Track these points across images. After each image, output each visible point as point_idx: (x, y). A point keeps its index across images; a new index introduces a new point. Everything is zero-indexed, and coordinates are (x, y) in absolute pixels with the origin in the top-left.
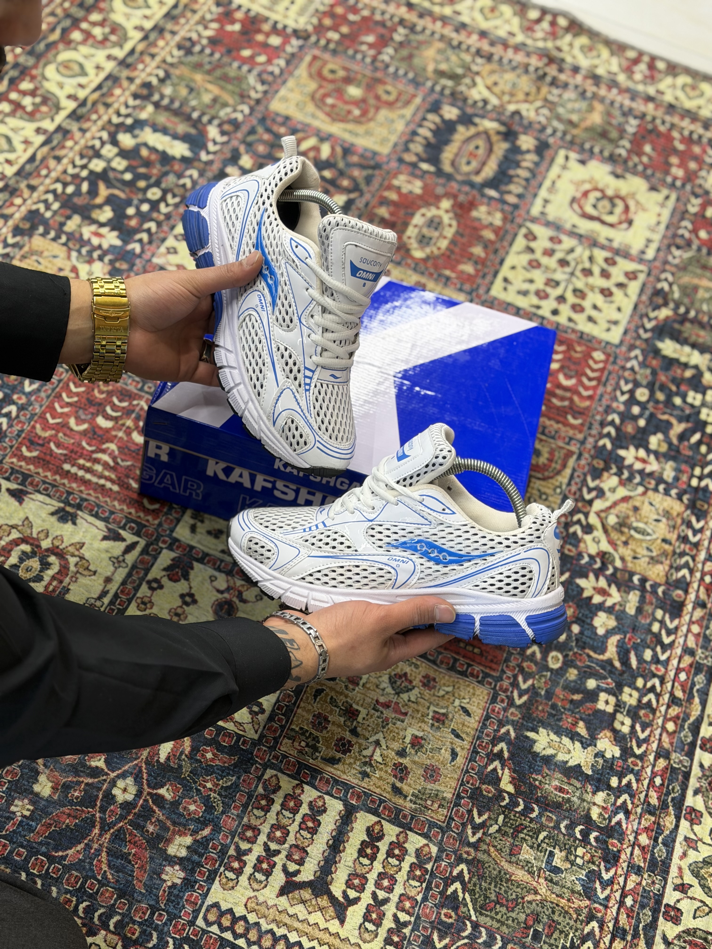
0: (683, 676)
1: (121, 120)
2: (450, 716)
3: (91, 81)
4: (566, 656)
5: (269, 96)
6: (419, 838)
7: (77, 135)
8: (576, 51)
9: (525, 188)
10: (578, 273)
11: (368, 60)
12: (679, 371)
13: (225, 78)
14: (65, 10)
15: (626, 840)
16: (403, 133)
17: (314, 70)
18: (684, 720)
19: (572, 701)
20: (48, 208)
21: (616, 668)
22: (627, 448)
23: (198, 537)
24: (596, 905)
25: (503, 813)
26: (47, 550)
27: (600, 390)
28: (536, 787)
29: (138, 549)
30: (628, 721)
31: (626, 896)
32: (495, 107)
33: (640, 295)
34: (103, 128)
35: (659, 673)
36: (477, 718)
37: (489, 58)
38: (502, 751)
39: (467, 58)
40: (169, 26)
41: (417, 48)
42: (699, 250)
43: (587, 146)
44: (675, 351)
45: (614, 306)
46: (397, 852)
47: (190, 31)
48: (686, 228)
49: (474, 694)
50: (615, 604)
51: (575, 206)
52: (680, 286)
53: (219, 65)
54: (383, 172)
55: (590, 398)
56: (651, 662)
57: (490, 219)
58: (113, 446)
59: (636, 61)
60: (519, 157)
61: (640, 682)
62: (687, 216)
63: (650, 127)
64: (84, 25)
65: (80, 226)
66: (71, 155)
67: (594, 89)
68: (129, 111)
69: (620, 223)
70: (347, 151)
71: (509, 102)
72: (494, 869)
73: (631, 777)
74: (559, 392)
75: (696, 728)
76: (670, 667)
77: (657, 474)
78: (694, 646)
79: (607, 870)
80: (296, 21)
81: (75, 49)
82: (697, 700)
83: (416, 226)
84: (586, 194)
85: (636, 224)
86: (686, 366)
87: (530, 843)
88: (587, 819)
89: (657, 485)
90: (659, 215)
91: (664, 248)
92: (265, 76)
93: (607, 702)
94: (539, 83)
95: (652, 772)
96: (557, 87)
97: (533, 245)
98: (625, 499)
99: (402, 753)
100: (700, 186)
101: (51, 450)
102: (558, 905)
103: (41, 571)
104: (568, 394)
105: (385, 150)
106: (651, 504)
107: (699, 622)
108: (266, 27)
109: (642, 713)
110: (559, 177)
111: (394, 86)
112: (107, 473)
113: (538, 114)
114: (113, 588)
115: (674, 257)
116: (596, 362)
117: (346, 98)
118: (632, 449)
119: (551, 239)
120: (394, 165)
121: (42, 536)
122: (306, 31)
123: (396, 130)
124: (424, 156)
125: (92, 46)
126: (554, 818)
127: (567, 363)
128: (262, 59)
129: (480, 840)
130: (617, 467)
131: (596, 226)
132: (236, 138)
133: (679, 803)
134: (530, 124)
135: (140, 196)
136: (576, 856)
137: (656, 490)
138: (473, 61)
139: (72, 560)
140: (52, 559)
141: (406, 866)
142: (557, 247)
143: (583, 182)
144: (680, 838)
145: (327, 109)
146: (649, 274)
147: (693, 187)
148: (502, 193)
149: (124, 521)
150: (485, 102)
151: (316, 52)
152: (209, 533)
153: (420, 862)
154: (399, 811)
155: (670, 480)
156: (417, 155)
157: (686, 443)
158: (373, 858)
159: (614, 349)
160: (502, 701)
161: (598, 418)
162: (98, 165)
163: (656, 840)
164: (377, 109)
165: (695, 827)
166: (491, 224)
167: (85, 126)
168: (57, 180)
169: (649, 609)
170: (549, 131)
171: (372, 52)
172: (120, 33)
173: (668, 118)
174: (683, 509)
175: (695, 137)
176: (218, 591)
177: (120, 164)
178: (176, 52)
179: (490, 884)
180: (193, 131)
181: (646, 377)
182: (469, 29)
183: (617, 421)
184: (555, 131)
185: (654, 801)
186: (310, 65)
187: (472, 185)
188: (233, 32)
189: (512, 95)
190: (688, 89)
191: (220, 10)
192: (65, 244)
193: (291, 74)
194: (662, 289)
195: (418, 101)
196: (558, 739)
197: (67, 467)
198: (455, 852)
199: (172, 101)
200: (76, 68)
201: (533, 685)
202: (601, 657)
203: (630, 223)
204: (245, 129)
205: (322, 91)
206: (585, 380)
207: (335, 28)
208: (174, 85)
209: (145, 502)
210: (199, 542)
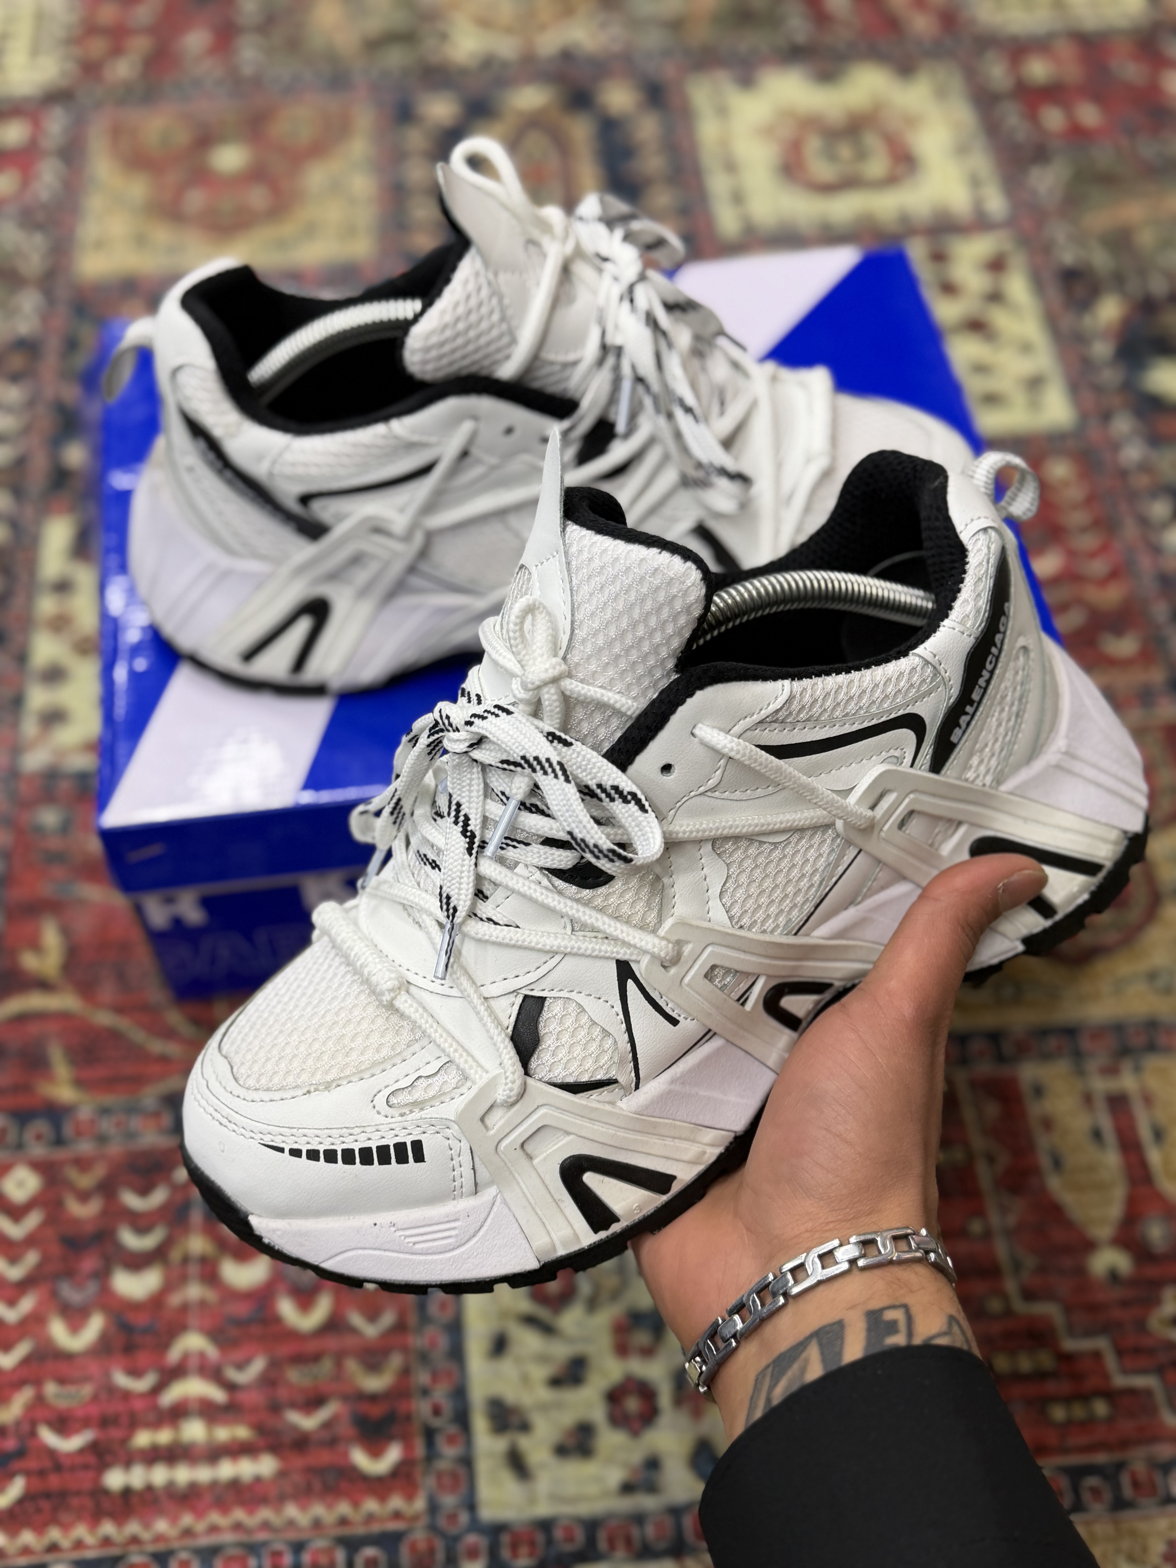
33: (1041, 297)
58: (194, 1342)
85: (922, 156)
112: (223, 1434)
117: (222, 179)
123: (358, 197)
132: (47, 377)
152: (561, 1450)
159: (1079, 440)
197: (114, 1480)
203: (911, 159)
204: (52, 348)
205: (167, 188)
207: (118, 52)
209: (360, 1458)
210: (555, 1498)
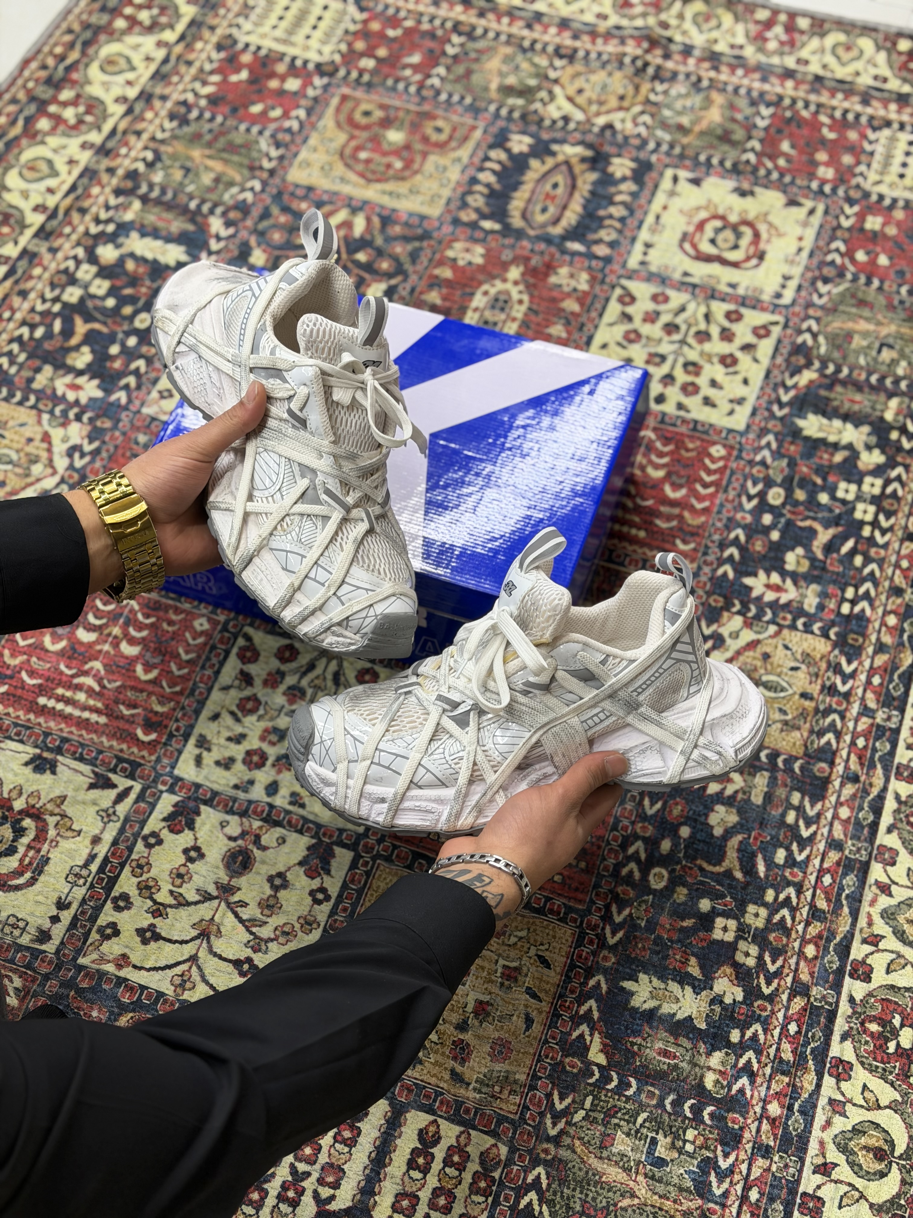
0: (827, 880)
1: (101, 228)
2: (525, 969)
3: (63, 182)
4: (672, 872)
5: (286, 163)
6: (486, 1137)
7: (47, 257)
8: (688, 25)
9: (620, 232)
10: (691, 340)
11: (413, 89)
12: (826, 456)
13: (232, 148)
14: (29, 92)
15: (751, 1113)
16: (458, 183)
17: (342, 117)
18: (829, 940)
19: (682, 929)
20: (12, 363)
21: (737, 880)
22: (755, 575)
23: (205, 771)
24: (711, 1205)
25: (591, 1093)
26: (21, 812)
27: (721, 497)
28: (634, 1054)
29: (133, 796)
30: (754, 950)
31: (750, 1188)
32: (578, 123)
33: (774, 357)
34: (78, 244)
35: (795, 880)
36: (558, 969)
37: (571, 57)
38: (590, 1010)
39: (543, 62)
40: (159, 90)
41: (477, 60)
42: (855, 279)
43: (702, 158)
44: (820, 429)
45: (739, 378)
46: (456, 1159)
47: (185, 91)
48: (837, 250)
49: (554, 937)
50: (736, 792)
51: (687, 246)
52: (826, 338)
53: (222, 132)
54: (432, 242)
55: (706, 511)
56: (785, 866)
57: (573, 283)
58: (97, 665)
59: (769, 24)
60: (613, 190)
61: (770, 895)
62: (839, 233)
63: (788, 114)
64: (53, 109)
65: (52, 380)
66: (40, 286)
67: (712, 74)
68: (111, 213)
69: (748, 259)
70: (387, 220)
71: (598, 114)
72: (580, 1169)
73: (757, 1027)
74: (663, 509)
75: (844, 949)
76: (810, 869)
77: (795, 604)
78: (842, 837)
79: (726, 1155)
80: (320, 53)
81: (43, 143)
82: (846, 910)
83: (476, 310)
84: (701, 226)
85: (768, 257)
86: (836, 446)
87: (625, 1129)
88: (700, 1090)
89: (794, 620)
90: (800, 239)
91: (806, 284)
92: (280, 136)
93: (725, 929)
94: (637, 80)
95: (785, 1017)
96: (662, 81)
97: (630, 310)
98: (752, 645)
99: (462, 1027)
100: (858, 186)
101: (23, 682)
102: (661, 1209)
103: (14, 841)
104: (676, 511)
105: (435, 211)
106: (786, 647)
107: (849, 802)
108: (281, 68)
109: (772, 937)
110: (665, 208)
111: (446, 119)
112: (91, 702)
113: (636, 125)
114: (102, 850)
115: (821, 296)
116: (714, 460)
117: (385, 147)
118: (762, 574)
119: (655, 298)
120: (447, 229)
121: (14, 795)
122: (333, 62)
123: (449, 181)
124: (486, 210)
125: (64, 134)
126: (657, 1092)
127: (677, 468)
128: (277, 113)
129: (562, 1132)
130: (742, 603)
131: (715, 269)
132: (245, 228)
133: (821, 1054)
134: (626, 138)
135: (126, 327)
136: (685, 1141)
137: (793, 627)
138: (552, 65)
139: (52, 821)
140: (27, 822)
141: (467, 1177)
142: (662, 308)
143: (698, 209)
144: (823, 1102)
145: (360, 167)
146: (786, 326)
147: (846, 192)
148: (589, 244)
149: (114, 761)
150: (566, 119)
151: (346, 90)
152: (218, 763)
153: (484, 1169)
154: (459, 1104)
155: (812, 610)
156: (477, 210)
157: (835, 555)
158: (425, 1170)
159: (738, 438)
160: (591, 942)
161: (716, 537)
162: (73, 295)
163: (790, 1108)
164: (425, 155)
165: (844, 1085)
166: (575, 290)
167: (56, 244)
168: (24, 323)
169: (781, 792)
170: (651, 145)
171: (418, 77)
172: (96, 111)
173: (813, 98)
174: (829, 648)
175: (850, 117)
176: (230, 838)
177: (100, 287)
178: (168, 125)
179: (574, 1190)
180: (191, 227)
181: (782, 471)
182: (545, 20)
183: (742, 538)
184: (658, 145)
185: (787, 1055)
186: (338, 110)
187: (548, 240)
188: (240, 82)
189: (601, 103)
190: (840, 51)
191: (223, 55)
192: (32, 407)
193: (313, 126)
194: (804, 343)
195: (478, 134)
196: (663, 986)
197: (42, 701)
198: (530, 1152)
199: (163, 191)
200: (44, 167)
201: (630, 915)
202: (718, 869)
203: (761, 256)
204: (255, 213)
205: (353, 144)
206: (699, 487)
207: (369, 53)
208: (165, 168)
209: (139, 733)
210: (206, 778)
